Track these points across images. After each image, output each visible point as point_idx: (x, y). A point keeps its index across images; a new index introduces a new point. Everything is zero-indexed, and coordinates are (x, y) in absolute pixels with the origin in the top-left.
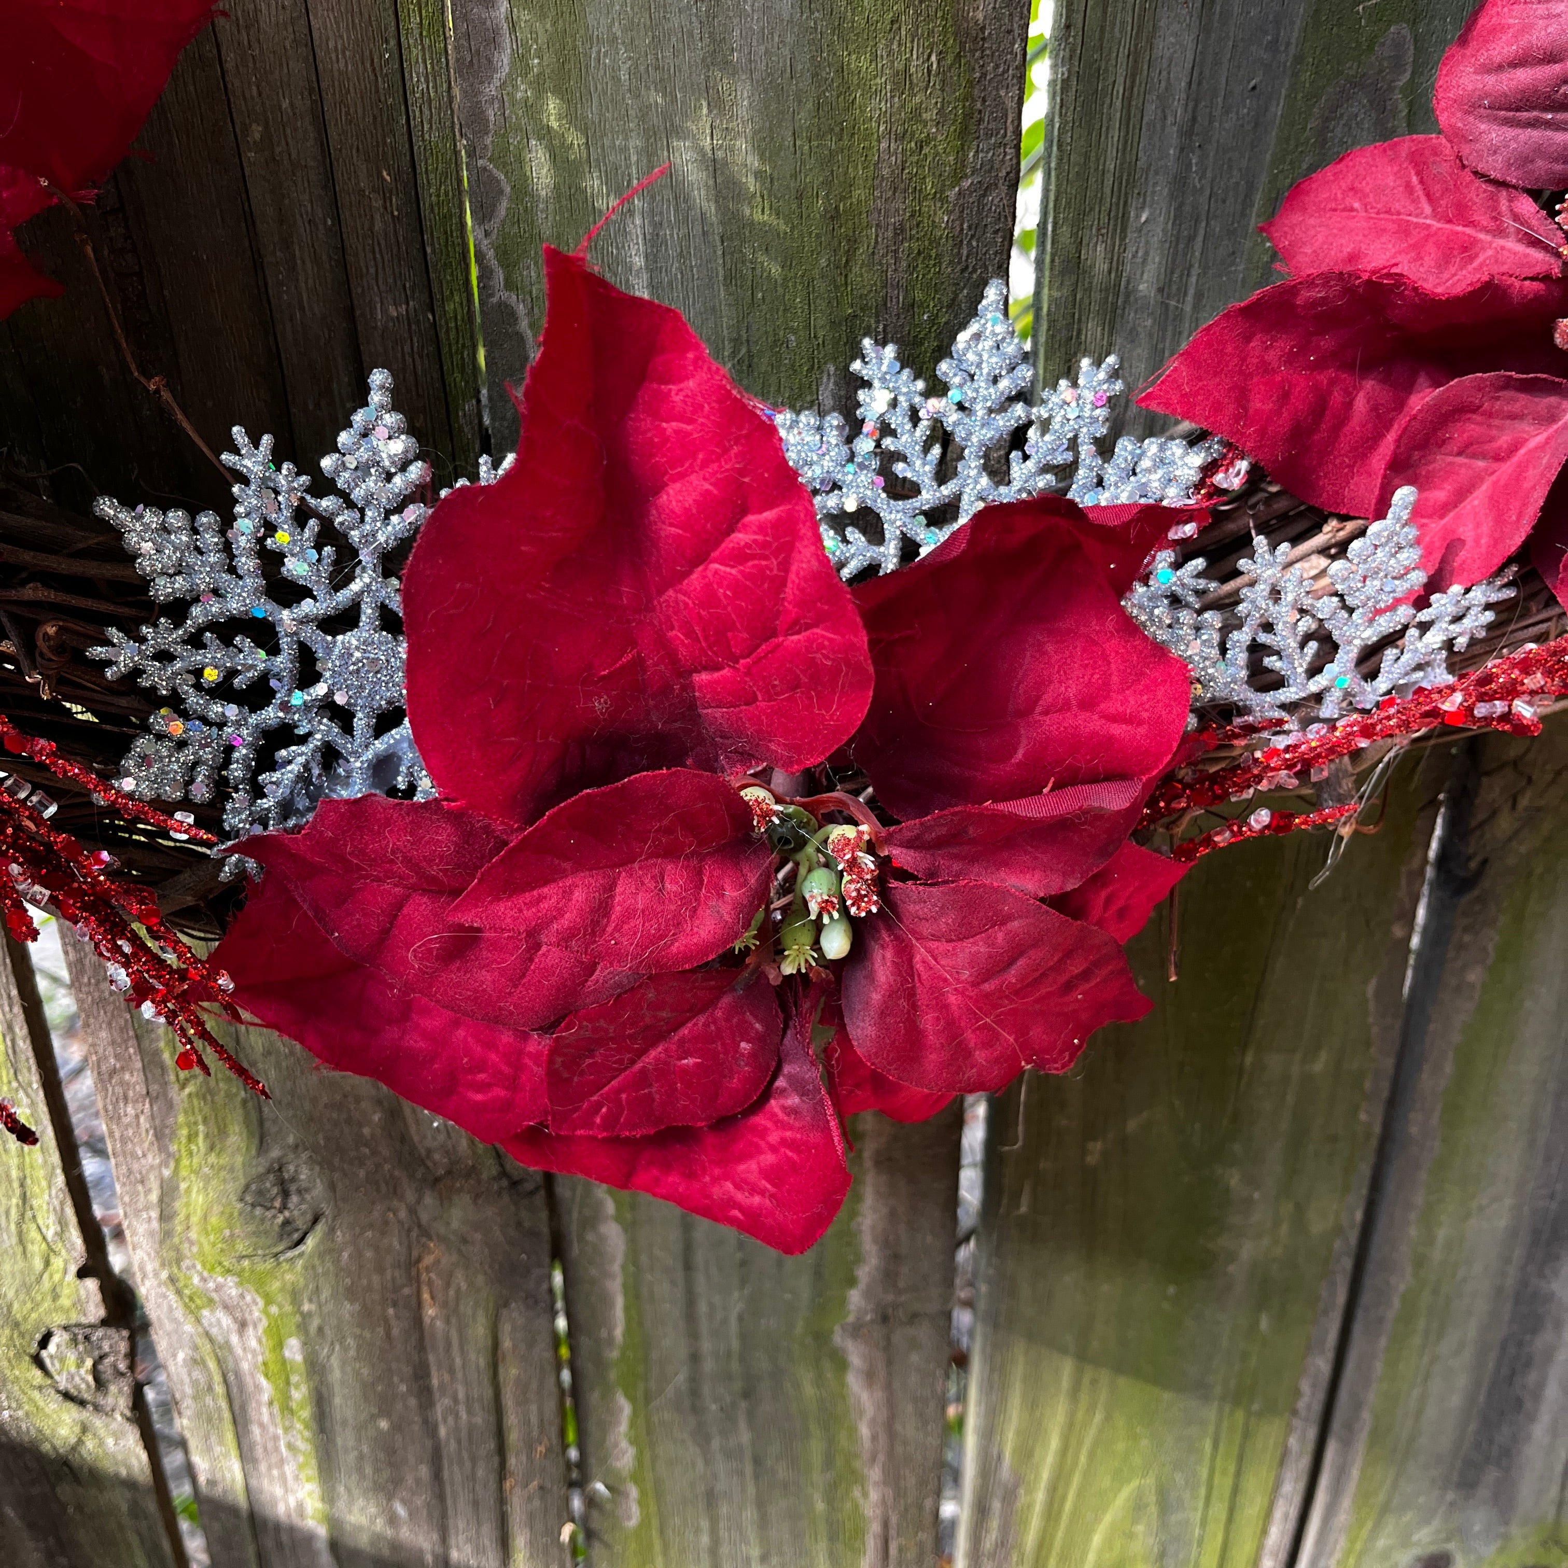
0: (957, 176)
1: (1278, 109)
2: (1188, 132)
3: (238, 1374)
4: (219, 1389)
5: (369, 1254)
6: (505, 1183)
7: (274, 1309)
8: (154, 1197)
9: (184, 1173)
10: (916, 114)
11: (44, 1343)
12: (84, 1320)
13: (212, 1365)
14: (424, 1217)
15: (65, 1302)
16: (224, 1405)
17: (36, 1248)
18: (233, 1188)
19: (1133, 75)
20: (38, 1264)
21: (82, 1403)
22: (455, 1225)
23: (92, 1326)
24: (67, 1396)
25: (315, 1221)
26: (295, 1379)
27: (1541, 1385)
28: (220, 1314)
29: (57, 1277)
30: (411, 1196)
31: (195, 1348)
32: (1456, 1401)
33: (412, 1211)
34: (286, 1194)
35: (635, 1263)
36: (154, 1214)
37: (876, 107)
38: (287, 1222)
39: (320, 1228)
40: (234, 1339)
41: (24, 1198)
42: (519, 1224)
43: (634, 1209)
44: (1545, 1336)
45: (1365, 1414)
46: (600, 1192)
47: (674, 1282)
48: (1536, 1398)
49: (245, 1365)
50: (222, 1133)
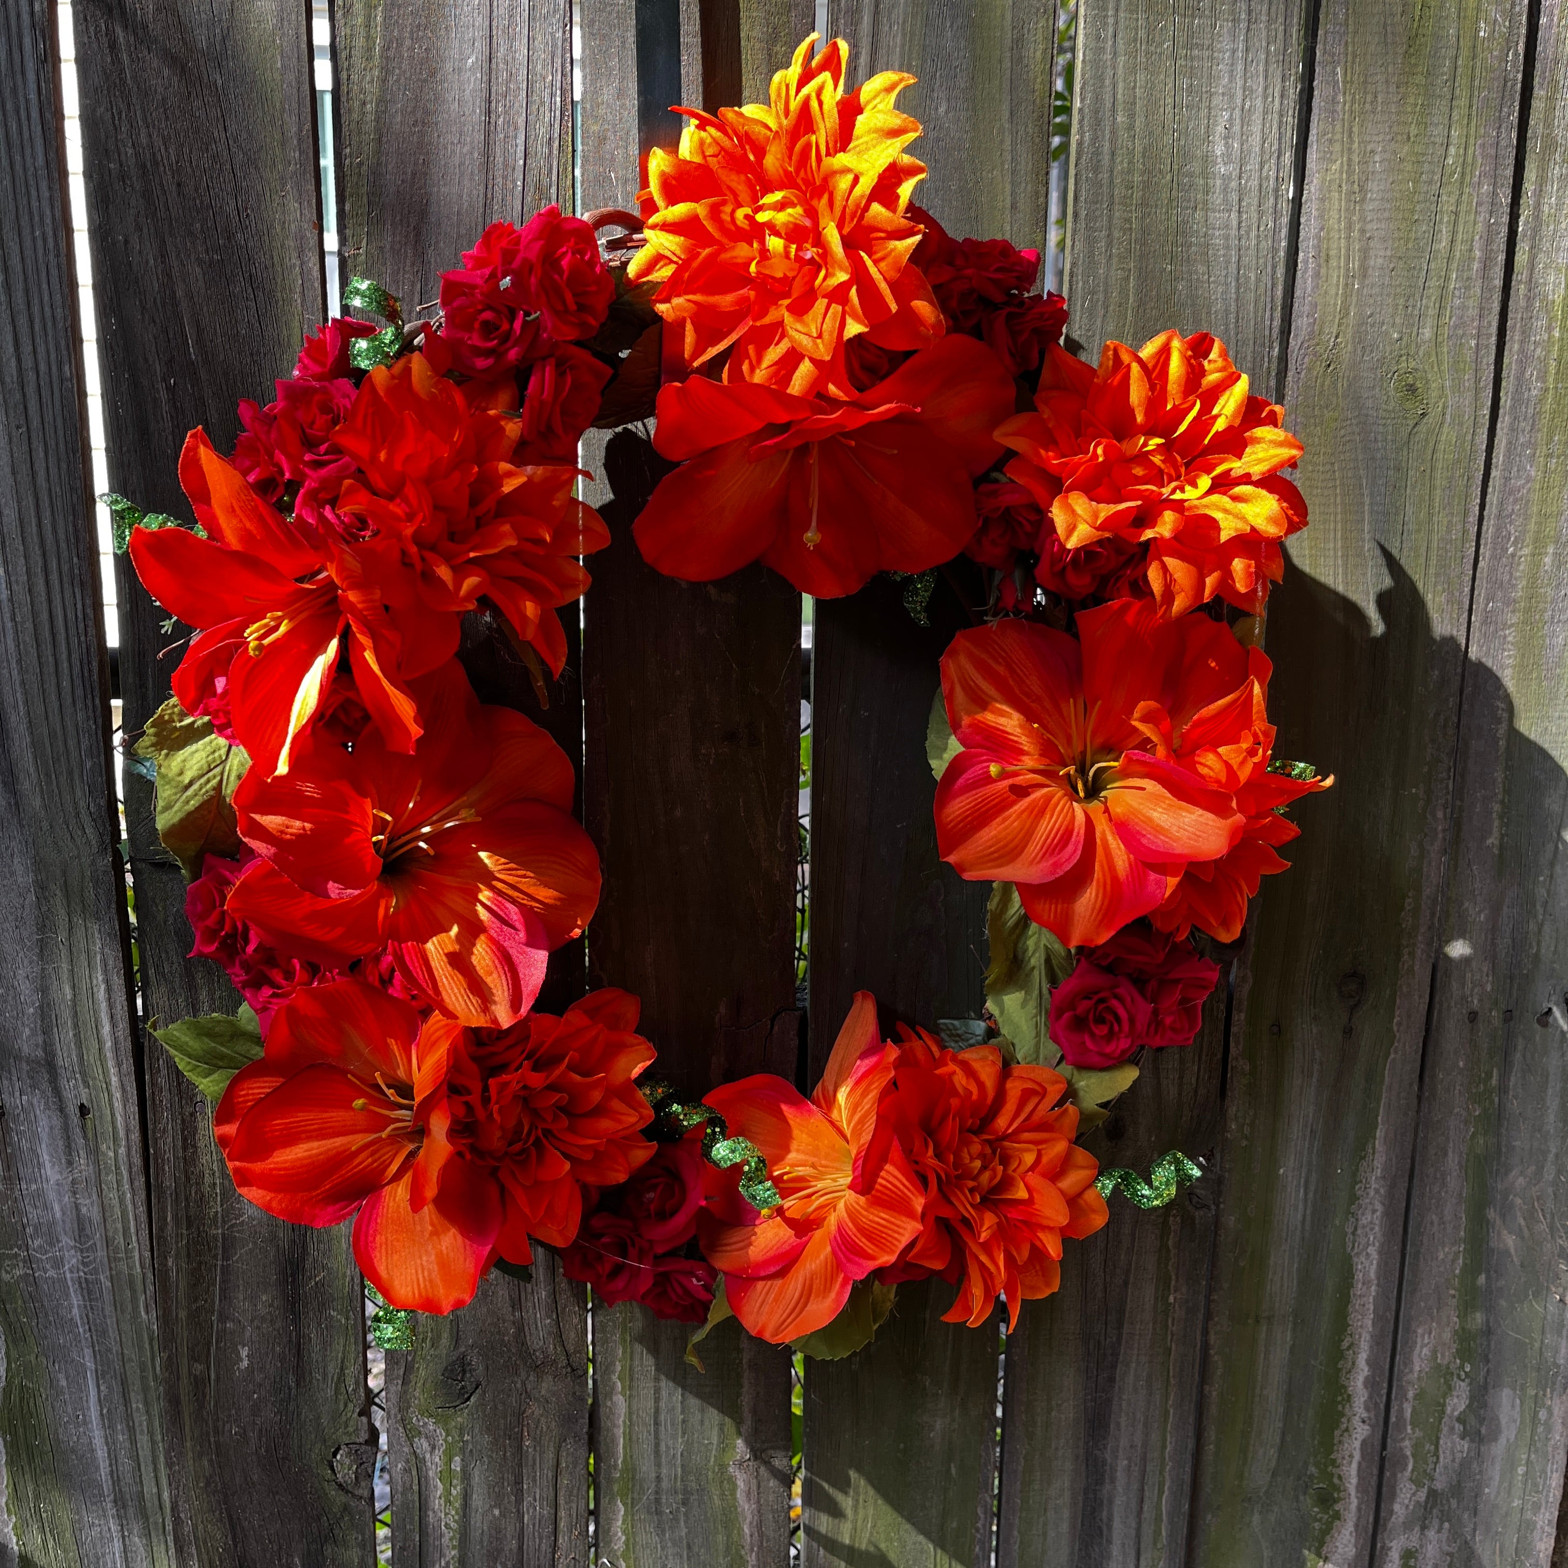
2: (860, 915)
3: (427, 1477)
4: (416, 1488)
5: (500, 1408)
6: (569, 1369)
7: (450, 1438)
8: (402, 1372)
9: (417, 1359)
11: (335, 1455)
12: (358, 1441)
13: (414, 1473)
14: (529, 1387)
15: (351, 1429)
16: (417, 1499)
17: (342, 1398)
18: (440, 1368)
20: (342, 1407)
21: (347, 1492)
22: (543, 1392)
23: (360, 1445)
24: (341, 1487)
25: (476, 1388)
26: (455, 1482)
27: (1110, 1519)
28: (423, 1441)
29: (349, 1414)
30: (523, 1374)
31: (407, 1461)
32: (1065, 1527)
33: (524, 1384)
34: (464, 1372)
35: (630, 1420)
36: (400, 1382)
38: (463, 1387)
39: (479, 1391)
40: (428, 1456)
41: (342, 1369)
42: (574, 1393)
43: (630, 1388)
44: (1107, 1487)
45: (1016, 1533)
46: (615, 1378)
47: (649, 1432)
48: (1110, 1528)
49: (431, 1473)
50: (439, 1336)
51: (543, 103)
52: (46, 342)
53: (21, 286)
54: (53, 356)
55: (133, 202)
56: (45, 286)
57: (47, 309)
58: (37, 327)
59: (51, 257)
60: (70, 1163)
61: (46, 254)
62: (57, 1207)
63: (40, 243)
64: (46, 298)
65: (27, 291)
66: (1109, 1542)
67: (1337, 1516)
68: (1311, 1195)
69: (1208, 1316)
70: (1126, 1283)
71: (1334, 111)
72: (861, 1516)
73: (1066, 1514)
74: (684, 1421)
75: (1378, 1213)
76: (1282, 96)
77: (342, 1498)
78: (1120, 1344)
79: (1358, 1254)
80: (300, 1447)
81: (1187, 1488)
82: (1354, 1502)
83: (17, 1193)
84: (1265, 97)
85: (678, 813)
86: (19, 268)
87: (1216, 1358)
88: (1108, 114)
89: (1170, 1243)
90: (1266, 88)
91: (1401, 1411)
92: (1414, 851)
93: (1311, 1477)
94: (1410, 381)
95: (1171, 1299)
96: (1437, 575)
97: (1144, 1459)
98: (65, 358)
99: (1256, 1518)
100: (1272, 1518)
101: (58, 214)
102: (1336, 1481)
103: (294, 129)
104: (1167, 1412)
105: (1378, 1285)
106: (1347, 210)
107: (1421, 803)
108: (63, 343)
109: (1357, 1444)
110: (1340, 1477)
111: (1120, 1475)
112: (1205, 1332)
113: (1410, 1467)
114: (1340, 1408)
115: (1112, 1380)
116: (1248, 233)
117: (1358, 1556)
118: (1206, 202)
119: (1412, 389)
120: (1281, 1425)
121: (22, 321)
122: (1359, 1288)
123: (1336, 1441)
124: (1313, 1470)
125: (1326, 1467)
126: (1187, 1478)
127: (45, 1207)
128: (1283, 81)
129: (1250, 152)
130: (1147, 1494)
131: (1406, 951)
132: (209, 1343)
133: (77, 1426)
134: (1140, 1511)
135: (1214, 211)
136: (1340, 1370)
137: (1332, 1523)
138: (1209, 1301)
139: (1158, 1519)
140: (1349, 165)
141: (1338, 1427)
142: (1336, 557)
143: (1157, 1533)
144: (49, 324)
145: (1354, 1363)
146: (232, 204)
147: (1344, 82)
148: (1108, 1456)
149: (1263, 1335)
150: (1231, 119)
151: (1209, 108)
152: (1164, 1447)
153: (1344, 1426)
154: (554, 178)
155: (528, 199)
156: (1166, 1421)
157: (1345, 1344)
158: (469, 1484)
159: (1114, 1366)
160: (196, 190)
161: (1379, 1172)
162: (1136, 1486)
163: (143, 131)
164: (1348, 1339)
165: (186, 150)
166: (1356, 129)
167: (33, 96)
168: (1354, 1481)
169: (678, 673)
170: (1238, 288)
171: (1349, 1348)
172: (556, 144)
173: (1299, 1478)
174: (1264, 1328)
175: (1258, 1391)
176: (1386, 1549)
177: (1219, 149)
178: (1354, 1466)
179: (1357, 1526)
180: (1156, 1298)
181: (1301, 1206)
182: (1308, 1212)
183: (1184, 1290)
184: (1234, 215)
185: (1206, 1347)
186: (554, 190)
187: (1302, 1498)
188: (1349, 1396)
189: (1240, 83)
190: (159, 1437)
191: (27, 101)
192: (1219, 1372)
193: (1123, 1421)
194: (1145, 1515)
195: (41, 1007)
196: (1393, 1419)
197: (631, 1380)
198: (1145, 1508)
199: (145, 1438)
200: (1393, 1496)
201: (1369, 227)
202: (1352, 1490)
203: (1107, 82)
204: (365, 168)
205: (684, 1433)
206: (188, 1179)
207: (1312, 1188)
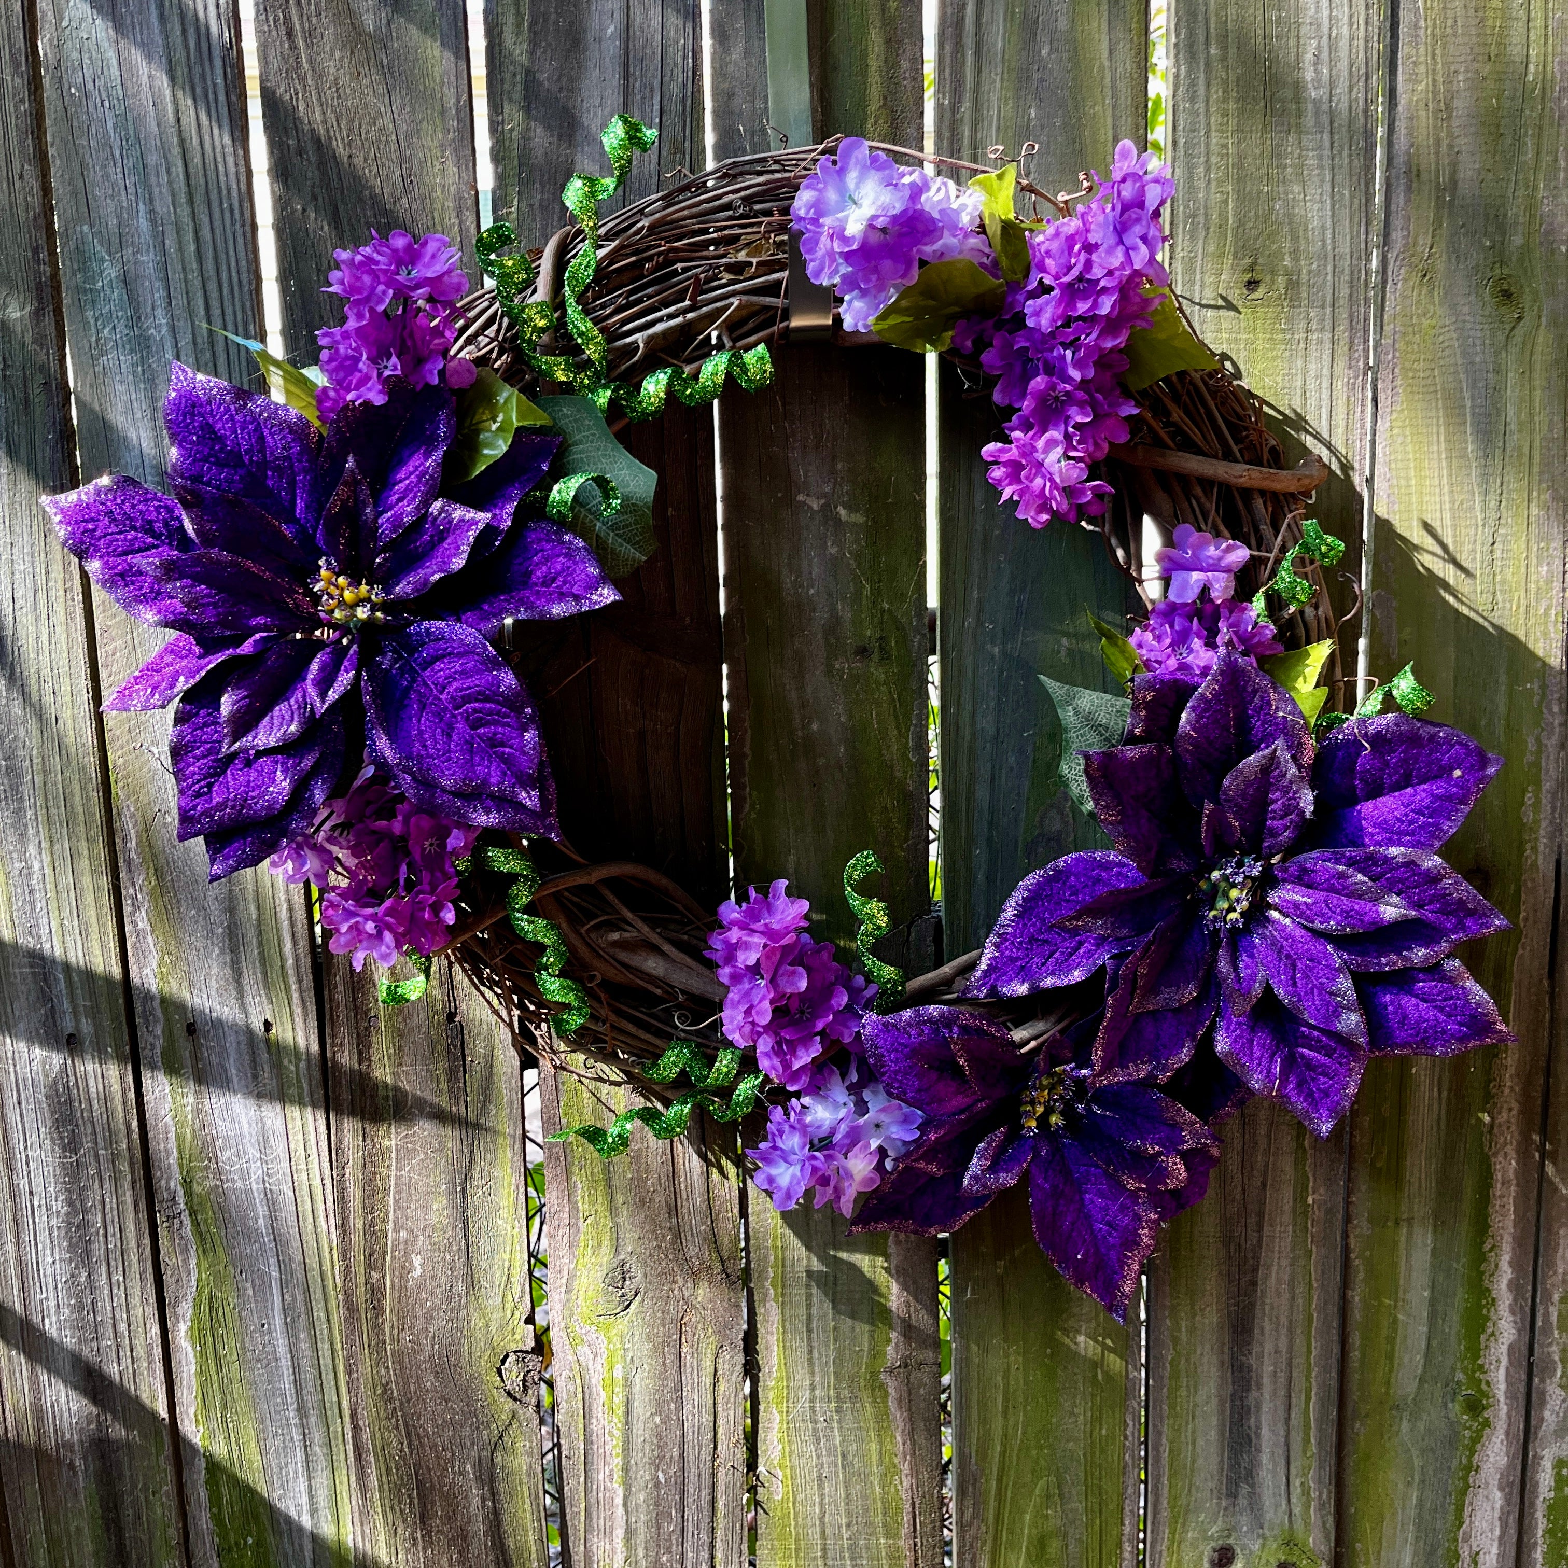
0: (906, 840)
1: (1023, 815)
2: (991, 823)
3: (590, 1385)
4: (580, 1396)
5: (659, 1314)
6: (724, 1275)
7: (612, 1347)
8: (564, 1280)
9: (580, 1267)
10: (890, 820)
11: (503, 1362)
12: (524, 1348)
13: (578, 1381)
14: (687, 1294)
15: (517, 1337)
16: (581, 1406)
17: (509, 1306)
18: (601, 1275)
19: (968, 806)
20: (509, 1314)
21: (515, 1399)
22: (700, 1299)
23: (527, 1352)
24: (509, 1394)
25: (636, 1295)
26: (617, 1390)
27: (1258, 1427)
28: (586, 1349)
29: (515, 1323)
30: (681, 1282)
31: (572, 1370)
32: (1213, 1435)
33: (681, 1291)
34: (624, 1279)
35: (784, 1327)
36: (563, 1289)
37: (875, 818)
38: (623, 1295)
39: (638, 1298)
40: (591, 1363)
41: (509, 1276)
43: (783, 1295)
44: (1254, 1394)
45: (1164, 1440)
46: (768, 1284)
47: (802, 1339)
48: (1258, 1436)
49: (594, 1381)
50: (599, 1245)
51: (676, 65)
52: (233, 305)
53: (210, 254)
54: (239, 317)
55: (309, 174)
56: (232, 253)
57: (234, 274)
58: (225, 291)
59: (238, 226)
60: (255, 1077)
61: (233, 224)
62: (244, 1121)
63: (227, 215)
64: (233, 264)
65: (216, 258)
66: (1259, 1451)
67: (1487, 1424)
68: (1445, 1094)
69: (1348, 1219)
70: (1264, 1185)
71: (1417, 36)
72: (1011, 1423)
73: (1214, 1421)
74: (835, 1328)
75: (1514, 1112)
76: (1367, 23)
77: (509, 1404)
78: (1260, 1247)
79: (1495, 1154)
80: (470, 1354)
81: (1334, 1395)
82: (1504, 1409)
83: (207, 1107)
84: (1351, 25)
85: (815, 727)
86: (209, 237)
87: (1357, 1262)
88: (1202, 47)
89: (1306, 1143)
90: (1351, 16)
91: (1547, 1315)
92: (1531, 745)
93: (1458, 1383)
94: (1505, 287)
95: (1310, 1201)
96: (1541, 473)
97: (1290, 1365)
98: (250, 318)
99: (1405, 1426)
100: (1421, 1426)
101: (244, 188)
102: (1484, 1387)
103: (453, 101)
104: (1310, 1319)
105: (1518, 1185)
106: (1435, 127)
107: (1536, 698)
108: (248, 304)
109: (1504, 1349)
110: (1488, 1383)
111: (1266, 1381)
112: (1346, 1236)
113: (1559, 1374)
114: (1485, 1312)
115: (1254, 1283)
116: (1340, 153)
117: (1510, 1466)
118: (1298, 125)
119: (1507, 295)
120: (1425, 1329)
121: (212, 286)
122: (1498, 1189)
123: (1482, 1346)
124: (1460, 1376)
125: (1474, 1372)
126: (1334, 1383)
127: (233, 1121)
128: (1367, 8)
129: (1339, 76)
130: (1294, 1400)
131: (1528, 846)
132: (385, 1252)
133: (262, 1334)
134: (1288, 1419)
135: (1307, 133)
136: (1483, 1273)
137: (1482, 1430)
138: (1348, 1203)
139: (1307, 1426)
140: (1434, 85)
141: (1484, 1331)
142: (1440, 460)
143: (1307, 1441)
144: (236, 288)
145: (1497, 1266)
146: (398, 173)
147: (1425, 9)
148: (1253, 1361)
149: (1403, 1239)
150: (1319, 46)
151: (1298, 37)
152: (1309, 1352)
153: (1490, 1331)
154: (688, 132)
155: (664, 153)
156: (1310, 1326)
157: (1487, 1247)
158: (630, 1392)
159: (1255, 1270)
160: (366, 160)
161: (1512, 1070)
162: (1283, 1393)
163: (318, 110)
164: (1490, 1240)
165: (356, 124)
166: (1438, 52)
167: (220, 81)
168: (1503, 1387)
169: (812, 592)
170: (1333, 206)
171: (1491, 1250)
172: (689, 102)
173: (1447, 1385)
174: (1405, 1231)
175: (1401, 1295)
176: (1538, 1458)
177: (1309, 75)
178: (1502, 1372)
179: (1507, 1434)
180: (1295, 1200)
181: (1436, 1106)
182: (1443, 1112)
183: (1322, 1191)
184: (1326, 136)
185: (1346, 1250)
186: (687, 144)
187: (1450, 1405)
188: (1494, 1300)
189: (1326, 13)
190: (339, 1345)
191: (215, 85)
192: (1361, 1276)
193: (1267, 1326)
194: (1293, 1422)
195: (229, 927)
196: (1539, 1323)
197: (783, 1287)
198: (1293, 1416)
199: (327, 1346)
200: (1543, 1403)
201: (1457, 141)
202: (1502, 1399)
203: (1200, 18)
204: (515, 133)
205: (835, 1340)
206: (363, 1092)
207: (1446, 1085)
